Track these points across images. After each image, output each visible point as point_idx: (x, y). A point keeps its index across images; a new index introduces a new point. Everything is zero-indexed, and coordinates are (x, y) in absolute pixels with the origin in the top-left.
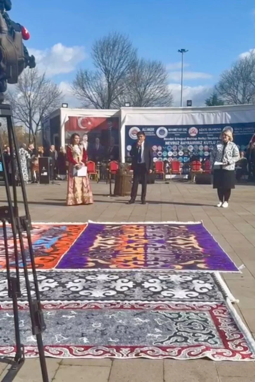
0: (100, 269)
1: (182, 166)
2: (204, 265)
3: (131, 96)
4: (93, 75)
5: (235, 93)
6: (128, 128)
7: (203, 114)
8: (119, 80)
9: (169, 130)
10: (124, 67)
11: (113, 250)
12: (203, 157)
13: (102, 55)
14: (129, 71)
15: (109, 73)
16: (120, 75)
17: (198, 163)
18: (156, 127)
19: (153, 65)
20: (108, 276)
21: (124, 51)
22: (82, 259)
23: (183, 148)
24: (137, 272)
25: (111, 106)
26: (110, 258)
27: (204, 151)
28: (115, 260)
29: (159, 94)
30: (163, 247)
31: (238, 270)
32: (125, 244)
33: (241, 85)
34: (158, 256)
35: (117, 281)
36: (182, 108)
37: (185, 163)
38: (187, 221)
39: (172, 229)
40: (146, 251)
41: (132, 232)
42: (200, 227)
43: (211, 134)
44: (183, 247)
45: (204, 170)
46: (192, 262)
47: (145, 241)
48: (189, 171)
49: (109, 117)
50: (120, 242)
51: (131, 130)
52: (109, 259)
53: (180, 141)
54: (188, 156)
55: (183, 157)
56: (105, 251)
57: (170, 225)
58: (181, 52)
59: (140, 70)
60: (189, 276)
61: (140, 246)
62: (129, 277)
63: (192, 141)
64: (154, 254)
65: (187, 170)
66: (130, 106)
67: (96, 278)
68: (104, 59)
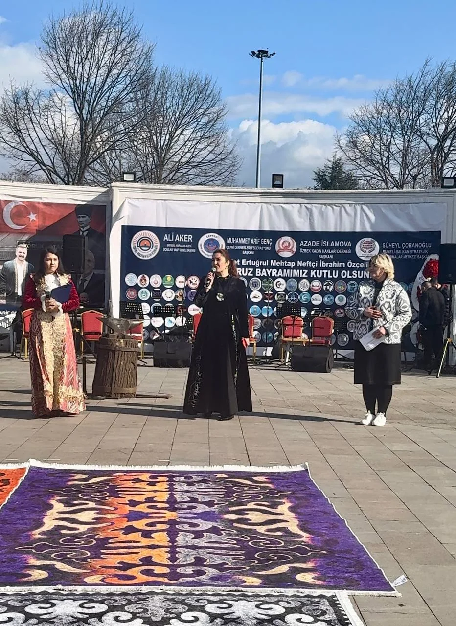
0: (60, 587)
1: (257, 327)
2: (313, 575)
3: (136, 154)
4: (44, 102)
5: (385, 159)
6: (129, 232)
7: (309, 206)
8: (108, 117)
9: (229, 240)
10: (120, 87)
11: (93, 537)
12: (310, 306)
13: (67, 55)
14: (132, 95)
15: (84, 97)
16: (110, 104)
17: (296, 322)
18: (198, 233)
19: (190, 86)
20: (81, 606)
21: (120, 48)
22: (14, 560)
23: (261, 284)
24: (152, 593)
25: (87, 175)
26: (85, 560)
27: (311, 292)
28: (96, 563)
29: (204, 153)
30: (215, 530)
31: (392, 590)
32: (122, 522)
33: (397, 142)
34: (203, 553)
35: (104, 618)
36: (259, 190)
37: (265, 318)
38: (272, 465)
39: (235, 484)
40: (173, 540)
41: (139, 492)
42: (301, 479)
43: (328, 254)
44: (262, 529)
45: (309, 338)
46: (284, 568)
47: (170, 515)
48: (275, 338)
49: (84, 203)
50: (109, 516)
51: (137, 236)
52: (81, 562)
53: (254, 267)
54: (274, 304)
55: (261, 304)
56: (72, 541)
57: (231, 474)
58: (258, 56)
59: (159, 96)
60: (277, 603)
61: (159, 527)
62: (131, 608)
63: (283, 268)
64: (194, 547)
65: (270, 335)
66: (134, 181)
67: (50, 610)
68: (72, 64)
